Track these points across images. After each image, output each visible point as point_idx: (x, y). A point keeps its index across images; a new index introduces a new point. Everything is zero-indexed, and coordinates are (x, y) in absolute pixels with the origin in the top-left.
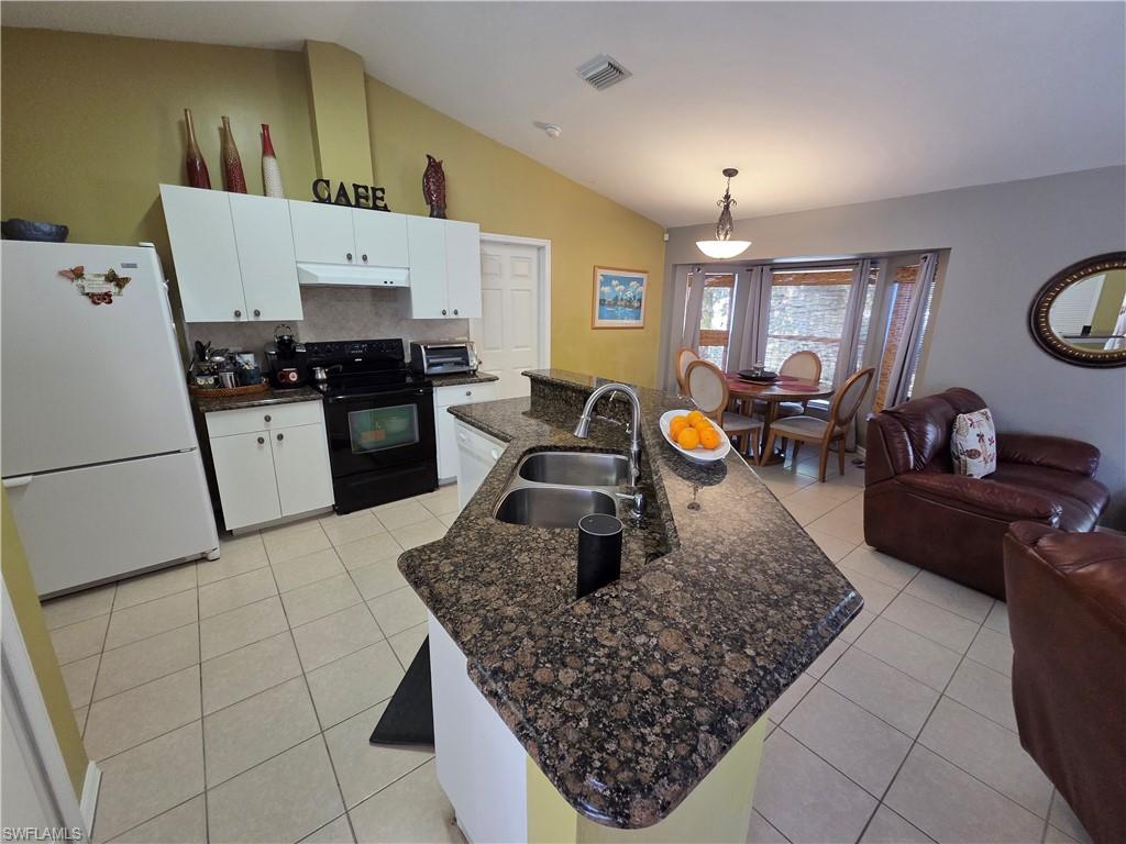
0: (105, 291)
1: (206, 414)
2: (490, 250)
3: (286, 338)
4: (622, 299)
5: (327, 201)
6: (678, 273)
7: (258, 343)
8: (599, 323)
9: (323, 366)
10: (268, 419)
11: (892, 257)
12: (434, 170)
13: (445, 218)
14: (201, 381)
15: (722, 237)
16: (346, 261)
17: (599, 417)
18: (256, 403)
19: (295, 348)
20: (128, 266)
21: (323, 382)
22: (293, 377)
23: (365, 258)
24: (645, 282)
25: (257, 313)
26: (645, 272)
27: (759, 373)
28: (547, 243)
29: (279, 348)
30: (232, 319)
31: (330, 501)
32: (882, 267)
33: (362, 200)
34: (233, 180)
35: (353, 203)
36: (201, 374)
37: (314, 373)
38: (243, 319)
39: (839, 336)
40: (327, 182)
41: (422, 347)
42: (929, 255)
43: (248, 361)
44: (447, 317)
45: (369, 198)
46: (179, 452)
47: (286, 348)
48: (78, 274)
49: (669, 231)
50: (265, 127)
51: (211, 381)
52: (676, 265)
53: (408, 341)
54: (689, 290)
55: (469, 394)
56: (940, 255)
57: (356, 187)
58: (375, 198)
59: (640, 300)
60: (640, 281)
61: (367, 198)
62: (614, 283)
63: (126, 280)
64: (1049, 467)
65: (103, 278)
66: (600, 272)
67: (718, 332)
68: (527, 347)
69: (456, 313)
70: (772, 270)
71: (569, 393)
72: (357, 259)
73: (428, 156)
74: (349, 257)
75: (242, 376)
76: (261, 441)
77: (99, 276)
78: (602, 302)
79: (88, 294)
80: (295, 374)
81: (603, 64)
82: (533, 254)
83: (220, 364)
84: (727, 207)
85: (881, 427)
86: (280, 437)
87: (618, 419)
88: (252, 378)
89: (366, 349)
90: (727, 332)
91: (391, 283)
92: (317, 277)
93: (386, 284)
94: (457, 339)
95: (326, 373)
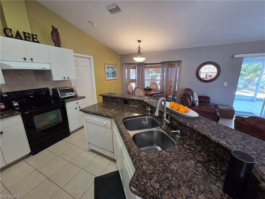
2: (77, 59)
5: (12, 37)
6: (124, 66)
8: (107, 79)
9: (16, 101)
11: (169, 62)
12: (55, 32)
13: (60, 47)
15: (139, 57)
16: (23, 61)
17: (130, 105)
19: (2, 95)
21: (17, 106)
23: (32, 59)
26: (116, 65)
27: (148, 88)
28: (92, 57)
32: (167, 64)
33: (27, 38)
35: (24, 39)
37: (12, 104)
39: (160, 79)
40: (11, 30)
41: (58, 90)
42: (177, 62)
44: (66, 79)
52: (123, 64)
53: (51, 88)
54: (126, 70)
55: (77, 103)
56: (179, 62)
57: (24, 33)
58: (33, 38)
59: (116, 72)
60: (115, 67)
61: (30, 38)
62: (110, 68)
64: (204, 102)
66: (106, 65)
67: (134, 80)
68: (89, 87)
69: (68, 78)
70: (144, 65)
71: (118, 100)
72: (28, 60)
73: (52, 26)
74: (25, 59)
78: (107, 73)
80: (3, 105)
81: (114, 6)
82: (88, 60)
84: (139, 50)
85: (184, 98)
86: (1, 133)
87: (136, 106)
89: (34, 93)
90: (136, 79)
91: (45, 68)
92: (11, 66)
93: (42, 69)
94: (68, 86)
95: (18, 103)
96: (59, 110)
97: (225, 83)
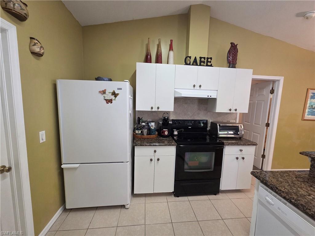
0: (111, 98)
1: (135, 147)
3: (166, 118)
5: (189, 64)
7: (157, 118)
8: (307, 117)
9: (177, 129)
10: (155, 151)
12: (234, 48)
14: (137, 132)
16: (193, 88)
18: (152, 144)
19: (169, 122)
20: (119, 89)
21: (176, 135)
22: (166, 133)
23: (200, 86)
25: (158, 108)
28: (282, 78)
29: (163, 121)
30: (150, 110)
31: (172, 190)
33: (202, 63)
34: (159, 60)
35: (199, 64)
36: (137, 129)
37: (173, 132)
38: (153, 110)
40: (190, 57)
41: (218, 125)
43: (153, 125)
44: (231, 112)
45: (205, 62)
46: (123, 162)
47: (165, 121)
48: (104, 92)
50: (171, 41)
51: (140, 132)
53: (210, 121)
55: (241, 151)
57: (201, 58)
58: (208, 62)
63: (118, 94)
65: (111, 94)
66: (311, 92)
69: (236, 110)
72: (197, 87)
73: (231, 43)
74: (194, 86)
75: (150, 131)
76: (151, 160)
77: (110, 93)
79: (106, 100)
83: (144, 126)
86: (158, 160)
88: (153, 132)
89: (193, 123)
91: (211, 96)
92: (181, 94)
93: (208, 97)
94: (230, 121)
95: (178, 132)
96: (214, 153)
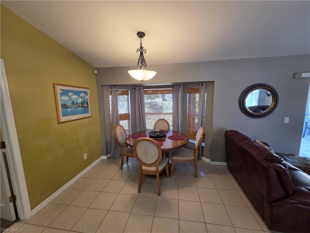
4: (77, 104)
6: (104, 90)
8: (63, 119)
11: (185, 84)
15: (143, 69)
24: (88, 94)
26: (88, 88)
27: (158, 134)
32: (181, 87)
42: (204, 83)
49: (97, 69)
52: (102, 86)
59: (87, 103)
66: (58, 88)
70: (143, 88)
78: (64, 106)
84: (142, 53)
90: (129, 113)
97: (285, 118)
